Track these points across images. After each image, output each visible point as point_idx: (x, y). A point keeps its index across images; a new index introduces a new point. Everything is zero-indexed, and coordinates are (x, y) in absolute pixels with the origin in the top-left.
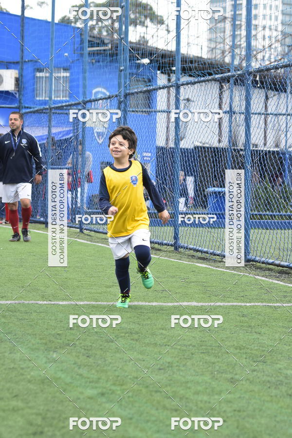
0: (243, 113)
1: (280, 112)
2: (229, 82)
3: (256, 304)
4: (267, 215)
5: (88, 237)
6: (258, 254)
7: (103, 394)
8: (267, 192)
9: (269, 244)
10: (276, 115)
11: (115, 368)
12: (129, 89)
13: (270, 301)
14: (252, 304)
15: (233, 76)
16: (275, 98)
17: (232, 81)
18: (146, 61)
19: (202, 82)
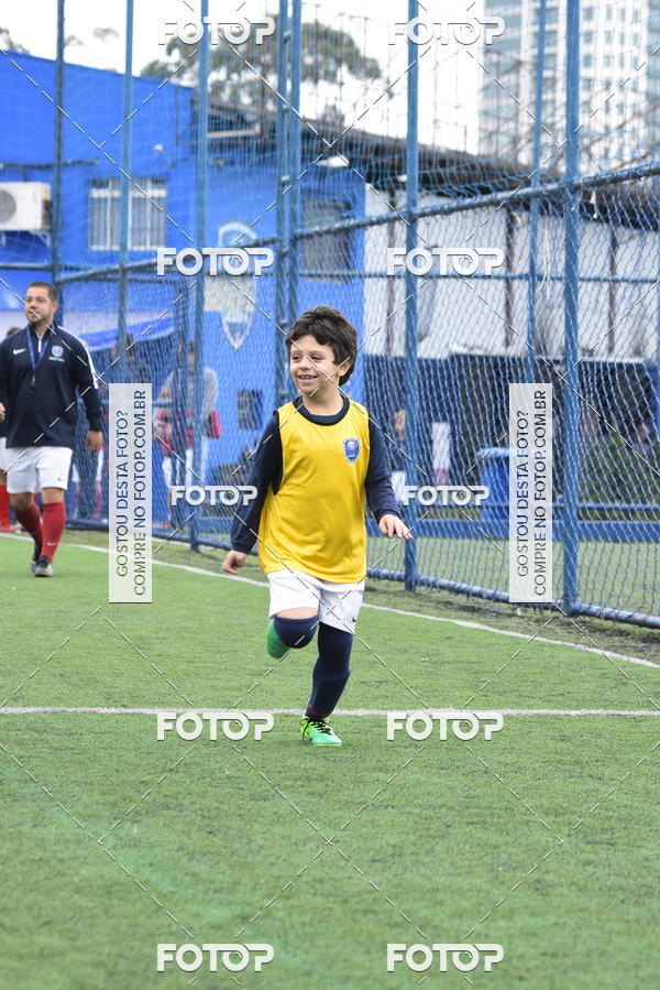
0: (560, 279)
1: (644, 275)
2: (527, 208)
3: (593, 712)
4: (616, 509)
5: (212, 562)
6: (597, 599)
7: (244, 919)
8: (616, 457)
9: (621, 576)
10: (635, 282)
11: (273, 859)
12: (302, 227)
13: (623, 704)
14: (583, 712)
15: (537, 195)
16: (633, 244)
17: (534, 205)
18: (338, 161)
19: (467, 208)
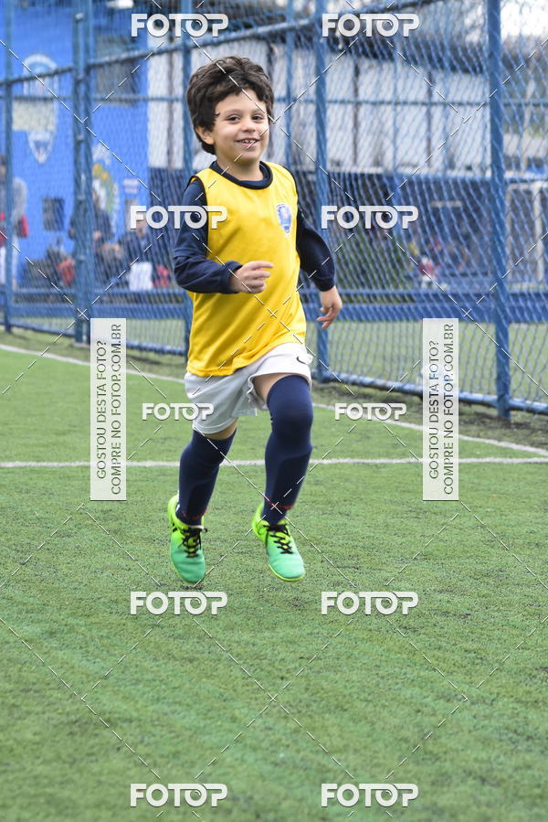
0: (312, 101)
1: (381, 97)
2: (284, 41)
3: (342, 460)
4: (362, 295)
5: (21, 341)
6: (345, 368)
7: (52, 634)
8: (361, 251)
9: (364, 350)
10: (374, 104)
11: (75, 585)
12: (95, 57)
13: (367, 454)
14: (334, 461)
15: (292, 29)
16: (372, 73)
17: (290, 38)
18: (126, 4)
19: (233, 40)
